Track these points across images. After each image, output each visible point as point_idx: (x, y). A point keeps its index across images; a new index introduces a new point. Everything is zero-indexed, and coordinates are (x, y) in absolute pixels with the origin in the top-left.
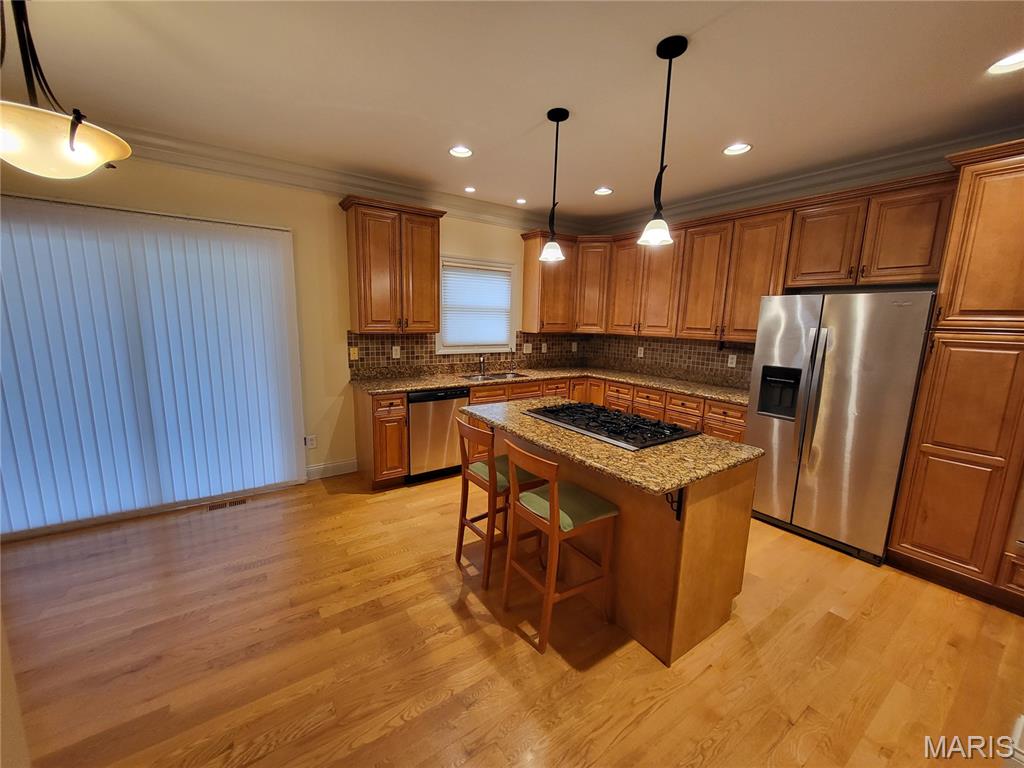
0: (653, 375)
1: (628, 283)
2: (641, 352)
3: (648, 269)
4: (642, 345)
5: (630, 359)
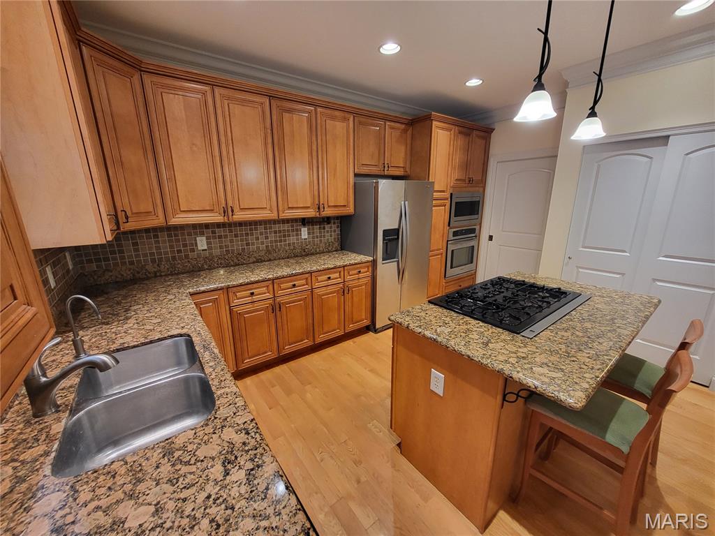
1: (195, 149)
2: (202, 243)
3: (226, 135)
4: (202, 234)
5: (187, 256)
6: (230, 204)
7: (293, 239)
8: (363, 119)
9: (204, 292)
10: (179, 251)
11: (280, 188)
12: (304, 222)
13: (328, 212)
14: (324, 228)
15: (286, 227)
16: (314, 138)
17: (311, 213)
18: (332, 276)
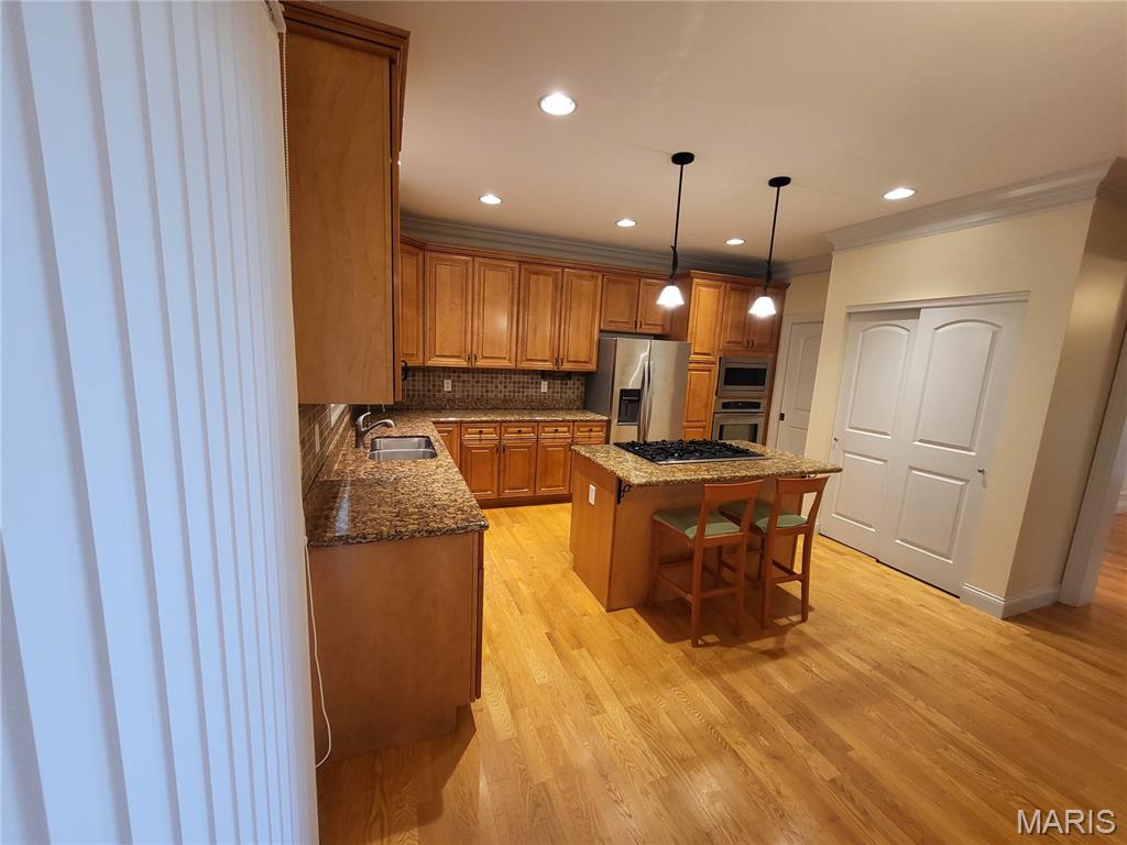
0: (467, 409)
1: (453, 306)
2: (448, 386)
3: (479, 295)
4: (449, 378)
5: (434, 395)
6: (475, 352)
7: (531, 392)
8: (612, 277)
9: (443, 422)
10: (429, 391)
11: (520, 340)
12: (544, 374)
13: (567, 367)
14: (566, 384)
15: (526, 378)
16: (559, 296)
17: (548, 366)
18: (560, 429)
